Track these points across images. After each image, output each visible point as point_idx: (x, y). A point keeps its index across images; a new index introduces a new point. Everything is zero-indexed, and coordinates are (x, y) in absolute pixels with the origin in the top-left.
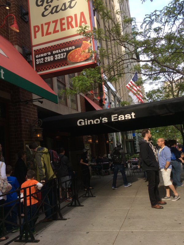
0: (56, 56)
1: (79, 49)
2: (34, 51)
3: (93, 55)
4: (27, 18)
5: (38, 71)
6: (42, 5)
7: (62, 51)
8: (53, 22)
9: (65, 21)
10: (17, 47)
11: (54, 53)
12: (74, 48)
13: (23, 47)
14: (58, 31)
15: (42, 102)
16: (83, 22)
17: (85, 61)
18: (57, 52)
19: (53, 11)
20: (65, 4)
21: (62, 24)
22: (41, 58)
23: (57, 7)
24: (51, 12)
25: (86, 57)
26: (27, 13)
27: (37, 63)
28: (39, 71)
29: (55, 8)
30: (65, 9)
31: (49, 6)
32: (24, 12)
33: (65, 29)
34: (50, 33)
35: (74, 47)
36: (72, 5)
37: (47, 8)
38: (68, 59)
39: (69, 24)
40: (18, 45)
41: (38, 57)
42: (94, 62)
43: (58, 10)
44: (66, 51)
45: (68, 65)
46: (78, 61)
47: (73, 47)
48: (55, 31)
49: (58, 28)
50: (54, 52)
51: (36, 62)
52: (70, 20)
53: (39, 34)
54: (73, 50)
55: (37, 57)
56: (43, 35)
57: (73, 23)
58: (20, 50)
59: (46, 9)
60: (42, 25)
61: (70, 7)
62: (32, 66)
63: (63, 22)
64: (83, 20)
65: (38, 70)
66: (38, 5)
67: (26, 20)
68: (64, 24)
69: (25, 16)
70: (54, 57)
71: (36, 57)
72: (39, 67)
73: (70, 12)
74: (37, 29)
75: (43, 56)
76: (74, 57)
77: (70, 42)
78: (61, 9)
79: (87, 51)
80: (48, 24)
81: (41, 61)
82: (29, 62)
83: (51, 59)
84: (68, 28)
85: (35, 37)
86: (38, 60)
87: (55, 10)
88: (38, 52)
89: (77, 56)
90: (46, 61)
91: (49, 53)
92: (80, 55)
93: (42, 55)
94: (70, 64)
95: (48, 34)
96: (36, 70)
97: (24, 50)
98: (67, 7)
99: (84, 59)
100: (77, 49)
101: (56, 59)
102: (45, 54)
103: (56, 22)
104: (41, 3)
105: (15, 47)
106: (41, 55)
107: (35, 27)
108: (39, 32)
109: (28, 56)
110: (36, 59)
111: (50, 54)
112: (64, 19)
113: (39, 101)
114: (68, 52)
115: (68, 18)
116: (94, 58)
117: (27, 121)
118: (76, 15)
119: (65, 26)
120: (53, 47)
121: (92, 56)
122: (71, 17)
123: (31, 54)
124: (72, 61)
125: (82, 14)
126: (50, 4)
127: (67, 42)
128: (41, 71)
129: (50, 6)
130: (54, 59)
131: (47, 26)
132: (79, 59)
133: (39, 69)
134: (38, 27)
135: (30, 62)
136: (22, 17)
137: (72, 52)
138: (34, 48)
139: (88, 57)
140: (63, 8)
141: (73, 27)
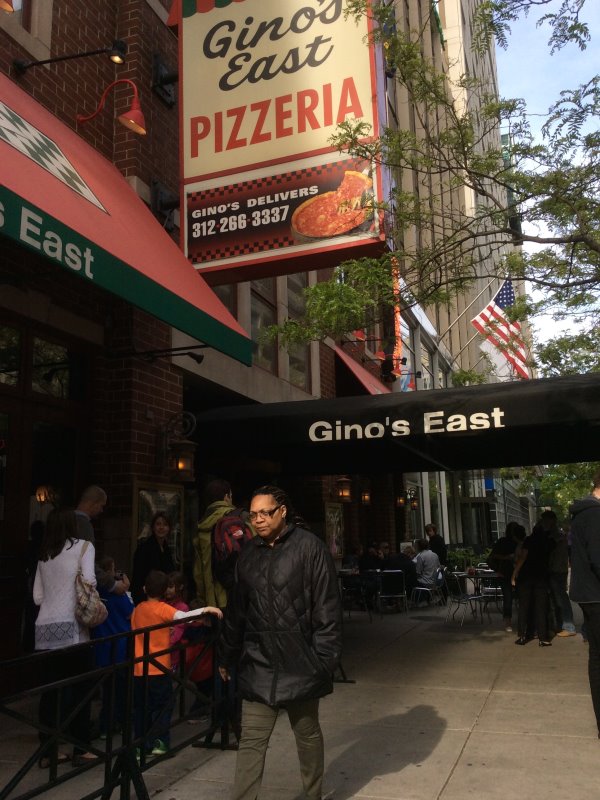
0: (256, 214)
1: (331, 197)
2: (189, 195)
3: (377, 215)
4: (172, 93)
5: (195, 261)
6: (222, 53)
7: (277, 199)
8: (254, 107)
9: (292, 106)
10: (134, 180)
11: (249, 205)
12: (316, 191)
13: (155, 184)
14: (267, 137)
15: (199, 359)
16: (349, 110)
17: (350, 233)
18: (261, 200)
19: (258, 74)
20: (294, 53)
21: (282, 115)
22: (207, 218)
23: (270, 60)
24: (251, 78)
25: (353, 221)
26: (175, 78)
27: (194, 235)
28: (200, 259)
29: (264, 64)
30: (296, 67)
31: (244, 57)
32: (165, 72)
33: (289, 132)
34: (243, 143)
35: (314, 190)
36: (318, 57)
37: (238, 62)
38: (294, 226)
39: (306, 116)
40: (139, 176)
41: (199, 215)
42: (377, 238)
43: (272, 70)
44: (289, 201)
45: (291, 243)
46: (327, 234)
47: (311, 189)
48: (259, 137)
49: (269, 125)
50: (251, 203)
51: (191, 231)
52: (308, 101)
53: (207, 144)
54: (310, 196)
55: (196, 214)
56: (218, 148)
57: (319, 113)
58: (146, 190)
59: (234, 67)
60: (218, 116)
61: (312, 62)
62: (178, 242)
63: (286, 107)
64: (349, 103)
65: (195, 256)
66: (209, 54)
67: (168, 100)
68: (288, 114)
69: (166, 87)
70: (250, 219)
71: (194, 215)
72: (201, 248)
73: (311, 78)
74: (201, 128)
75: (214, 212)
76: (311, 220)
77: (304, 171)
78: (283, 68)
79: (357, 201)
80: (238, 113)
81: (208, 228)
82: (169, 231)
83: (238, 223)
84: (302, 129)
85: (195, 153)
86: (198, 225)
87: (265, 71)
88: (201, 200)
89: (322, 216)
90: (222, 230)
91: (236, 206)
92: (334, 215)
93: (212, 211)
94: (300, 242)
95: (235, 143)
96: (190, 256)
97: (155, 193)
98: (300, 63)
99: (344, 228)
100: (326, 195)
101: (254, 224)
102: (222, 209)
103: (262, 107)
104: (222, 46)
105: (128, 182)
106: (210, 209)
107: (195, 122)
108: (206, 139)
109: (167, 213)
110: (192, 221)
111: (238, 207)
112: (288, 98)
113: (192, 355)
114: (294, 204)
115: (301, 96)
116: (377, 224)
117: (150, 415)
118: (327, 89)
119: (291, 123)
120: (250, 187)
121: (372, 219)
122: (313, 94)
123: (177, 204)
124: (306, 233)
125: (349, 85)
126: (248, 50)
127: (294, 173)
128: (204, 260)
129: (248, 57)
130: (249, 224)
131: (233, 119)
132: (330, 226)
133: (199, 255)
134: (205, 121)
135: (174, 232)
136: (158, 90)
137: (307, 202)
138: (189, 189)
139: (359, 221)
140: (289, 64)
141: (315, 125)
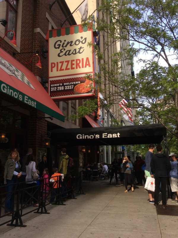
0: (66, 87)
1: (83, 84)
2: (50, 81)
3: (93, 89)
4: (46, 55)
6: (59, 48)
7: (71, 84)
8: (66, 62)
9: (74, 62)
10: (38, 77)
11: (64, 84)
12: (80, 83)
13: (42, 77)
14: (69, 69)
15: (52, 119)
16: (88, 65)
17: (87, 93)
18: (67, 84)
19: (67, 54)
20: (75, 50)
21: (72, 64)
22: (54, 87)
23: (70, 51)
24: (65, 54)
25: (88, 90)
26: (47, 52)
27: (51, 90)
28: (52, 96)
29: (68, 51)
30: (76, 53)
31: (64, 49)
32: (44, 50)
33: (74, 68)
34: (63, 70)
36: (81, 51)
37: (62, 50)
38: (75, 90)
39: (78, 65)
42: (93, 94)
43: (70, 53)
44: (73, 84)
45: (74, 94)
46: (82, 92)
48: (67, 69)
49: (69, 66)
52: (78, 62)
53: (55, 69)
54: (78, 84)
55: (52, 86)
56: (57, 70)
57: (81, 65)
58: (40, 79)
59: (61, 52)
60: (57, 63)
61: (79, 52)
62: (48, 92)
63: (73, 62)
64: (87, 63)
68: (74, 64)
70: (64, 88)
72: (53, 94)
73: (79, 56)
74: (53, 65)
75: (56, 85)
76: (79, 89)
77: (77, 78)
78: (73, 53)
79: (89, 86)
80: (62, 63)
81: (55, 89)
82: (45, 88)
83: (62, 88)
84: (77, 68)
85: (52, 71)
86: (52, 88)
88: (53, 82)
89: (81, 88)
90: (58, 90)
91: (61, 84)
92: (84, 88)
94: (76, 94)
95: (61, 70)
96: (50, 95)
97: (42, 79)
99: (86, 91)
102: (58, 85)
103: (68, 62)
104: (58, 46)
105: (36, 78)
109: (44, 84)
112: (74, 60)
114: (75, 85)
115: (77, 60)
116: (93, 91)
117: (40, 132)
118: (83, 59)
119: (74, 66)
120: (65, 80)
122: (79, 60)
123: (48, 82)
124: (77, 92)
125: (87, 59)
127: (75, 78)
128: (54, 96)
131: (61, 64)
132: (83, 91)
134: (54, 64)
136: (43, 55)
137: (78, 85)
138: (50, 79)
141: (80, 68)
